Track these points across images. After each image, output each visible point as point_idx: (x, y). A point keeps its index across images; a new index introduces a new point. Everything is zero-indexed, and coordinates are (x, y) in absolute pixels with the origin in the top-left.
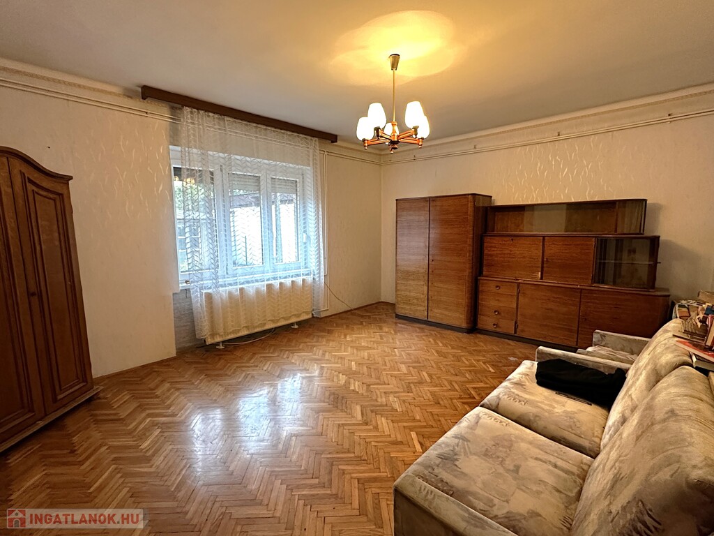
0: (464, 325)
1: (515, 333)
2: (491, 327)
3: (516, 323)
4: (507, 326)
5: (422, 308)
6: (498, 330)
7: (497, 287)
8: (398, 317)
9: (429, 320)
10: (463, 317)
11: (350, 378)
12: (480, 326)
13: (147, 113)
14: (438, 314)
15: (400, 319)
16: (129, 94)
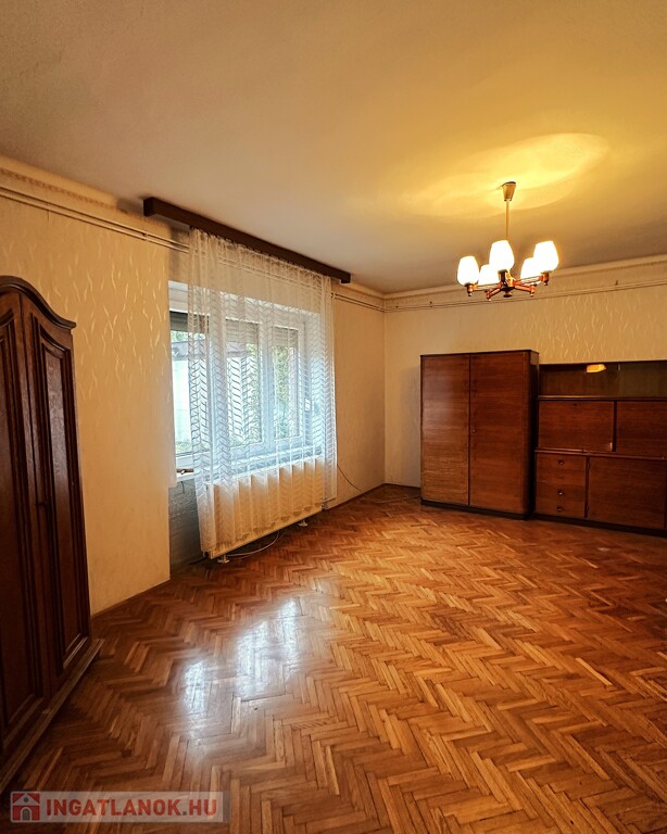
0: (520, 510)
1: (586, 516)
2: (553, 512)
3: (586, 504)
4: (575, 508)
5: (461, 492)
6: (563, 514)
7: (560, 461)
8: (425, 503)
9: (472, 504)
10: (518, 499)
11: (437, 591)
12: (538, 510)
13: (144, 234)
14: (484, 498)
15: (427, 505)
16: (124, 206)
